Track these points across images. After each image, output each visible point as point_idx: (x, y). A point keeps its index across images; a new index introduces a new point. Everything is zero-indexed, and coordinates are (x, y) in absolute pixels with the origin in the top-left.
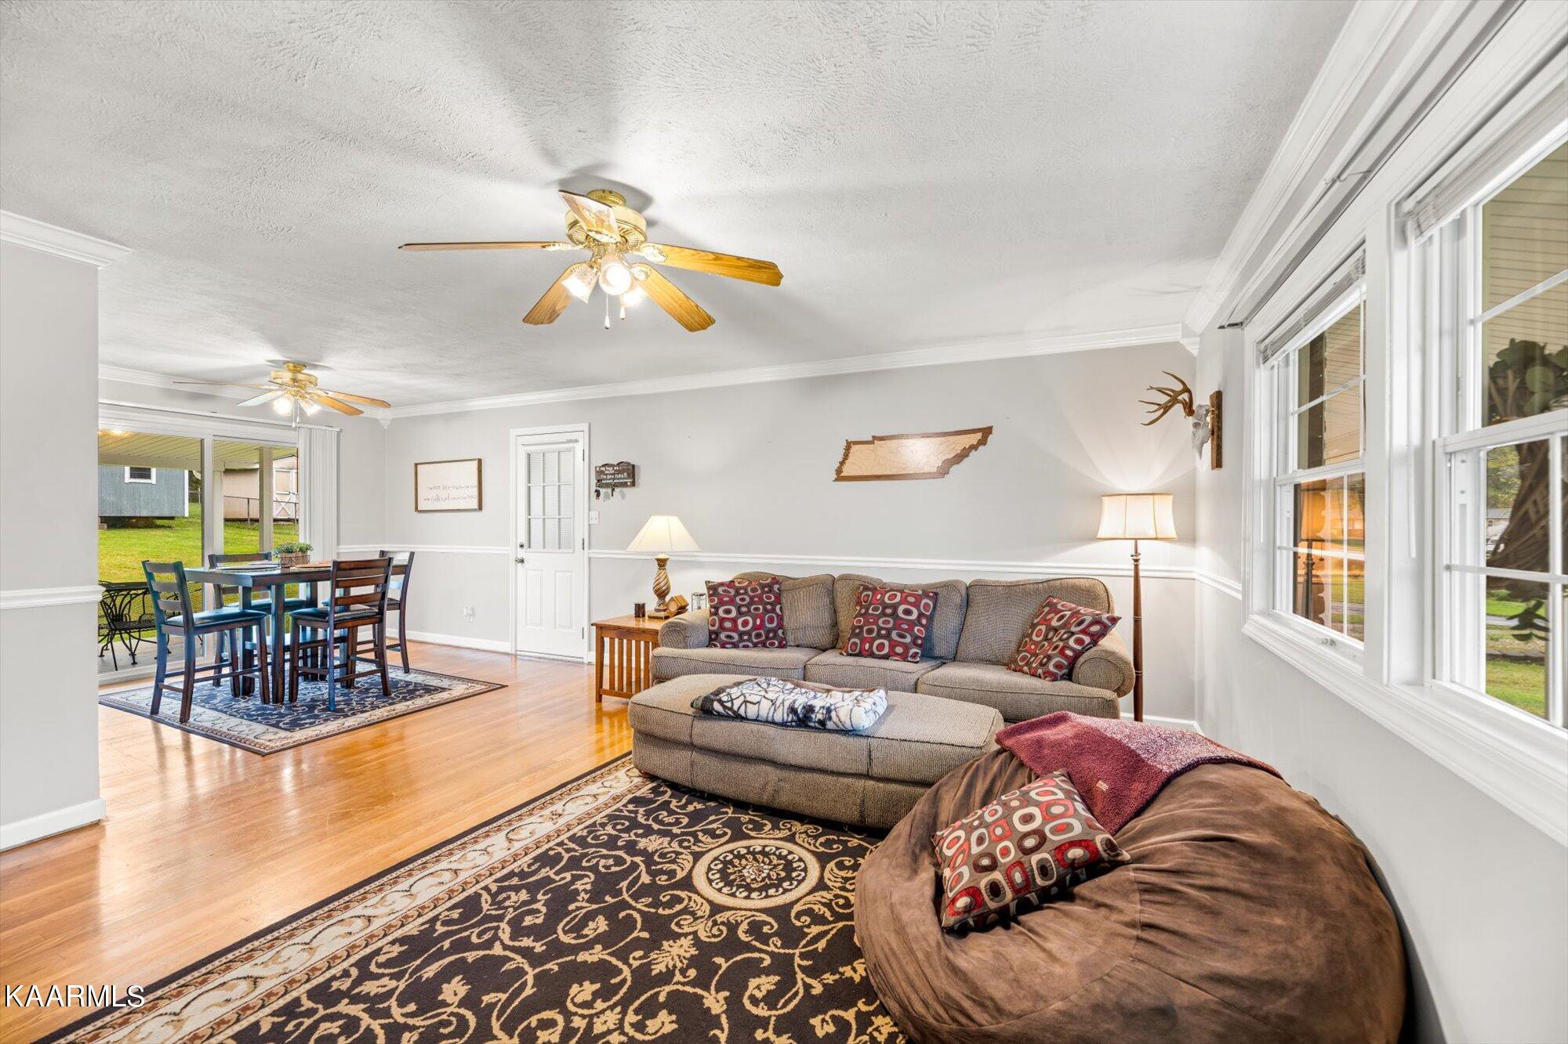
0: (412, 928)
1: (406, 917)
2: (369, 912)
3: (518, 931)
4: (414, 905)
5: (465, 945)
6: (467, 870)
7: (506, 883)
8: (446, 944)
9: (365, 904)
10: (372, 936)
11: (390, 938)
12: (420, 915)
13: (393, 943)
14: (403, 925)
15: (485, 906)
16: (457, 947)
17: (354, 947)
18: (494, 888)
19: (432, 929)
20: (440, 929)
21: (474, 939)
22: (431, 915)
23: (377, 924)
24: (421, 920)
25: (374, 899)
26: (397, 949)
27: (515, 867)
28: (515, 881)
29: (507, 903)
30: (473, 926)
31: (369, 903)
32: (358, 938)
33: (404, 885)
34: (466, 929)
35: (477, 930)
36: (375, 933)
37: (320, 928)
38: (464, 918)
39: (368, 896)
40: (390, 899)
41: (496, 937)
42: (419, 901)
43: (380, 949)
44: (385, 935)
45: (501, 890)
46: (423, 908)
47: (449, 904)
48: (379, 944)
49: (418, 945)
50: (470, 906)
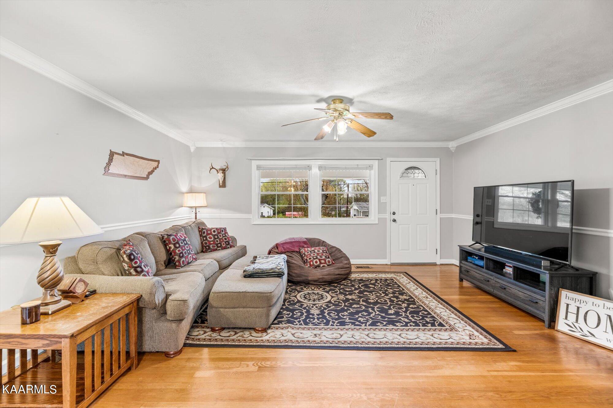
0: (391, 327)
1: (390, 330)
2: (399, 337)
3: (370, 314)
4: (386, 332)
5: (382, 317)
6: (364, 334)
7: (360, 324)
8: (386, 319)
9: (399, 340)
10: (401, 330)
11: (397, 327)
12: (387, 329)
13: (397, 326)
14: (393, 329)
15: (370, 322)
16: (385, 318)
17: (407, 330)
18: (364, 325)
19: (386, 324)
20: (385, 323)
21: (380, 317)
22: (384, 327)
23: (399, 333)
24: (387, 327)
25: (396, 341)
26: (397, 324)
27: (353, 327)
28: (357, 323)
29: (365, 319)
30: (378, 319)
31: (398, 340)
32: (405, 332)
33: (385, 340)
34: (380, 320)
35: (378, 318)
36: (400, 331)
37: (414, 340)
38: (378, 322)
39: (397, 343)
40: (391, 338)
41: (375, 315)
42: (384, 332)
43: (401, 326)
44: (398, 329)
45: (362, 323)
46: (385, 330)
47: (378, 327)
48: (401, 327)
49: (392, 322)
50: (373, 324)
